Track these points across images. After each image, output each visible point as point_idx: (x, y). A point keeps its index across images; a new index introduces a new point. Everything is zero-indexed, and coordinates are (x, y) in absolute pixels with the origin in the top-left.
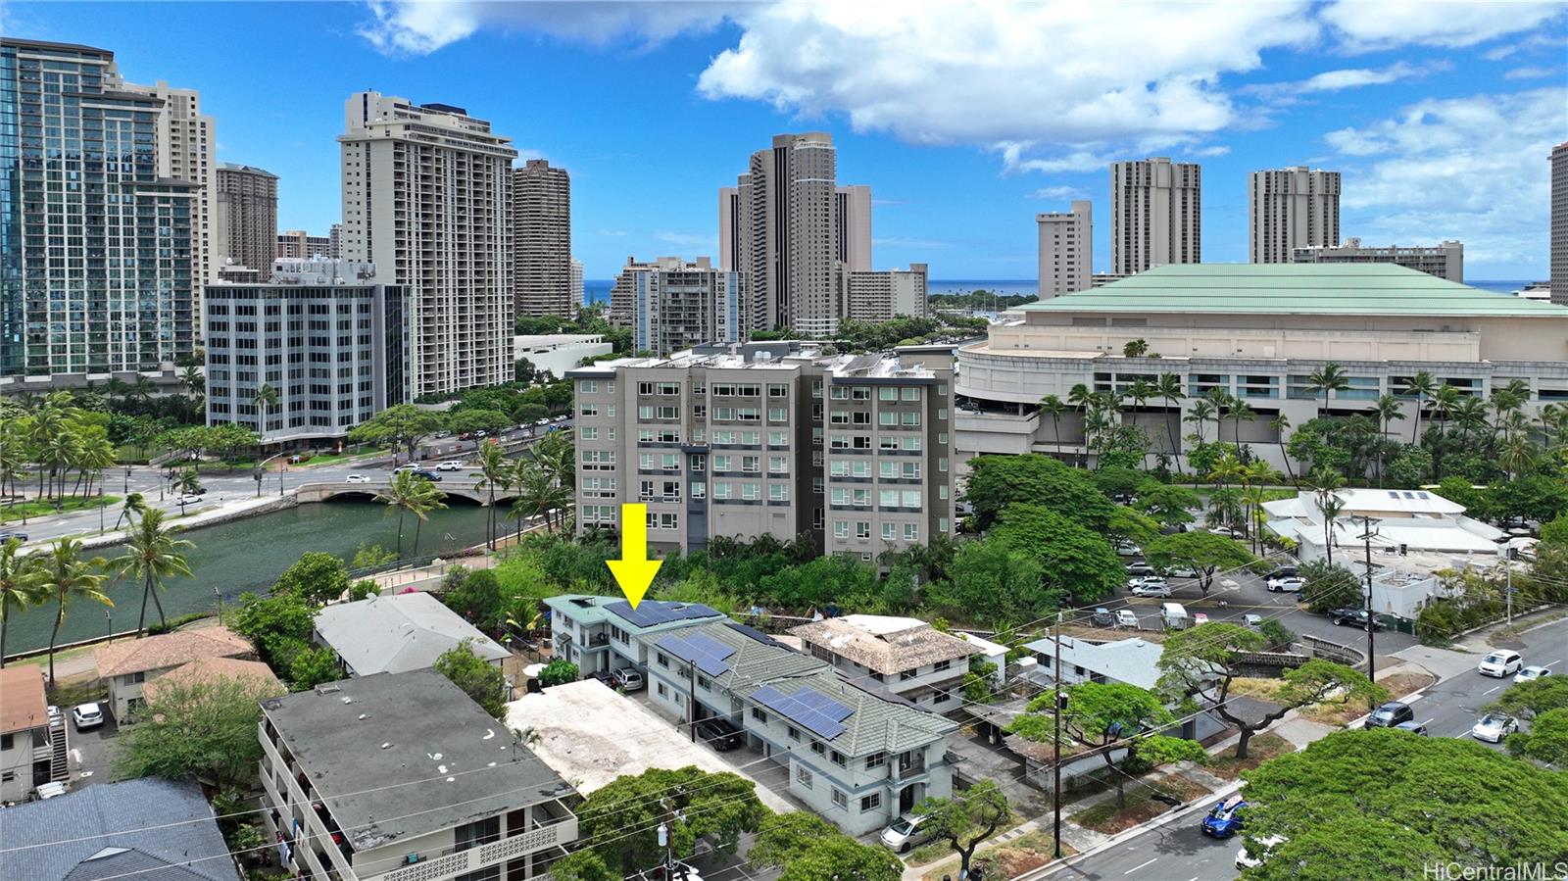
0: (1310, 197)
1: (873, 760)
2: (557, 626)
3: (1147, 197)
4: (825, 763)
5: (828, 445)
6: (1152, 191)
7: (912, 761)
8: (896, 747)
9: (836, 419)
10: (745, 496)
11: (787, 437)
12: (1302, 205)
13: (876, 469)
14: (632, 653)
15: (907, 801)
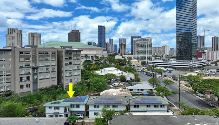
0: (37, 37)
5: (64, 64)
9: (66, 58)
10: (46, 77)
11: (55, 63)
13: (73, 68)
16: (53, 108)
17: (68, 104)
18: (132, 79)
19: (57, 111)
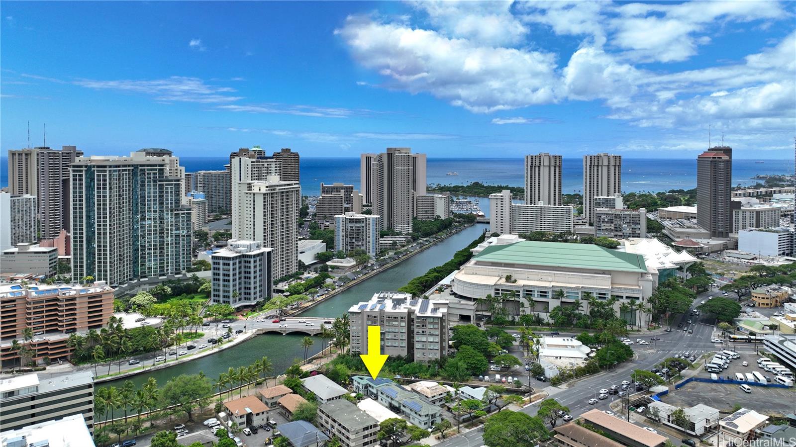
0: (608, 166)
1: (426, 416)
2: (355, 383)
3: (539, 170)
4: (417, 416)
5: (415, 333)
6: (541, 168)
7: (433, 416)
8: (430, 413)
9: (418, 326)
10: (394, 345)
11: (405, 330)
12: (605, 169)
13: (427, 339)
14: (374, 391)
15: (432, 423)
16: (357, 382)
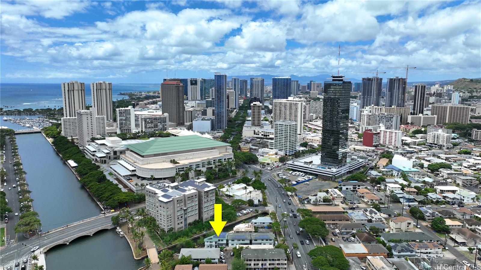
0: (106, 89)
2: (207, 244)
3: (73, 93)
5: (203, 202)
6: (75, 91)
9: (205, 197)
10: (192, 215)
11: (197, 203)
12: (104, 91)
16: (209, 242)
17: (217, 240)
18: (260, 201)
19: (211, 243)
